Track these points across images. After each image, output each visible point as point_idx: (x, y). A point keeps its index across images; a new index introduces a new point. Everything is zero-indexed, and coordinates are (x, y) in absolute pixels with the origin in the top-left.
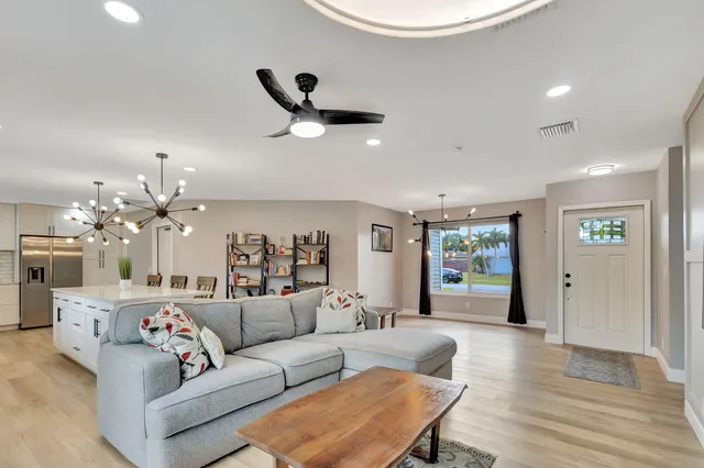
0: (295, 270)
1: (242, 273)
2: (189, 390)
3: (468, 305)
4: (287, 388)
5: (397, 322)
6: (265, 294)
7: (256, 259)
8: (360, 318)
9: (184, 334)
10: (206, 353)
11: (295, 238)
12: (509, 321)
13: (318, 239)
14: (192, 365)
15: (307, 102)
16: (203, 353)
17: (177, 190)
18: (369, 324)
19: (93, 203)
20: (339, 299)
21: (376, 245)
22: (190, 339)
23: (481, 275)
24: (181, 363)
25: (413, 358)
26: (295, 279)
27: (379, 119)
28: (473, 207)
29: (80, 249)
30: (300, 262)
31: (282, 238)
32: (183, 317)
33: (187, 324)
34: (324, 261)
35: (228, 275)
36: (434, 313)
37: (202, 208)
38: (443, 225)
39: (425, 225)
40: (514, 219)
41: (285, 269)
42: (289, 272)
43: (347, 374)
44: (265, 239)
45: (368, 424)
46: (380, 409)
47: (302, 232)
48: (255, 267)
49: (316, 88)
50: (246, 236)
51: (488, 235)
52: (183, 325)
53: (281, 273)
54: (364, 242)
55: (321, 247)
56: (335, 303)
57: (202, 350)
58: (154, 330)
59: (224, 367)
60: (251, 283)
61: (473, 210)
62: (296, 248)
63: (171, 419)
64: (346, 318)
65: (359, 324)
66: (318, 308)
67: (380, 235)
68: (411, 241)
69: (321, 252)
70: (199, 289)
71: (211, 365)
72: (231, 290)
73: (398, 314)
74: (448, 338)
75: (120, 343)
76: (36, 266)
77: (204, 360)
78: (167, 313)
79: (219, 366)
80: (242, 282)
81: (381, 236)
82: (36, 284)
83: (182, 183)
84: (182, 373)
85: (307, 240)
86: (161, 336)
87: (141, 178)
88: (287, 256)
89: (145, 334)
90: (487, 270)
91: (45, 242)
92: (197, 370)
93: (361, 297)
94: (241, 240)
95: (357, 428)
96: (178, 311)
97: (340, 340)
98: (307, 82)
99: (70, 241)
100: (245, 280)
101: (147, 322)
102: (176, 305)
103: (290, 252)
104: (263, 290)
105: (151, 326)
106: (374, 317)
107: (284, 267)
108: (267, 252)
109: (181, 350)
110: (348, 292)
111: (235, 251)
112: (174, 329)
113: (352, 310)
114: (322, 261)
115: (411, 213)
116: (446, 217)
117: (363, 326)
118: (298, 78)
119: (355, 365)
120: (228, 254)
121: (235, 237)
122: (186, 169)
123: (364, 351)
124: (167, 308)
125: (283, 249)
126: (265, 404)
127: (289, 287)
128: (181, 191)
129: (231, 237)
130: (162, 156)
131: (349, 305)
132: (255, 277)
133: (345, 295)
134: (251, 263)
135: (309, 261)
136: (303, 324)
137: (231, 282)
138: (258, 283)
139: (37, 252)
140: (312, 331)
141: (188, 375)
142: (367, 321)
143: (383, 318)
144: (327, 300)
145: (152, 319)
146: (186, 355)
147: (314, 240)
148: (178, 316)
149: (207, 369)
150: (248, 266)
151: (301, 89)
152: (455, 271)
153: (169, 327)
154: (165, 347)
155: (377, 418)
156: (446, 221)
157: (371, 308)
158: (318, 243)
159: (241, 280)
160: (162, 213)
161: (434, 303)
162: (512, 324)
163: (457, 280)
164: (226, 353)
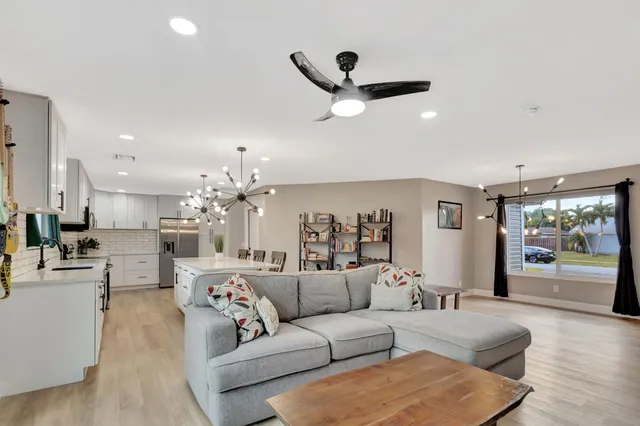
0: (359, 246)
1: (313, 248)
2: (243, 352)
3: (556, 289)
4: (332, 361)
5: (461, 303)
6: (332, 269)
7: (324, 236)
8: (416, 297)
9: (242, 303)
10: (260, 321)
11: (359, 216)
12: (614, 310)
13: (382, 217)
14: (248, 331)
15: (348, 80)
16: (258, 320)
17: (253, 177)
18: (426, 305)
19: (199, 192)
20: (395, 277)
21: (443, 222)
22: (247, 307)
23: (580, 255)
24: (238, 328)
25: (468, 347)
26: (360, 256)
27: (425, 87)
28: (561, 177)
29: (196, 228)
30: (364, 239)
31: (347, 217)
32: (244, 287)
33: (247, 294)
34: (387, 238)
35: (301, 251)
36: (512, 296)
37: (273, 191)
38: (522, 199)
39: (501, 200)
40: (623, 189)
41: (350, 246)
42: (353, 249)
43: (398, 354)
44: (332, 218)
45: (398, 416)
46: (416, 401)
47: (365, 211)
48: (325, 243)
49: (358, 65)
50: (316, 216)
51: (591, 209)
52: (242, 294)
53: (347, 250)
54: (429, 220)
55: (384, 225)
56: (391, 280)
57: (257, 318)
58: (217, 297)
59: (275, 334)
60: (320, 258)
61: (561, 181)
62: (360, 226)
63: (225, 377)
64: (400, 296)
65: (414, 303)
66: (373, 285)
67: (448, 212)
68: (481, 218)
69: (384, 230)
70: (273, 262)
71: (265, 332)
72: (303, 264)
73: (461, 295)
74: (520, 327)
75: (198, 306)
76: (169, 241)
77: (258, 326)
78: (232, 283)
79: (271, 333)
80: (312, 257)
81: (450, 213)
82: (169, 254)
83: (256, 171)
84: (239, 337)
85: (370, 218)
86: (223, 303)
87: (225, 169)
88: (352, 234)
89: (210, 300)
90: (590, 249)
91: (175, 222)
92: (251, 335)
93: (419, 275)
94: (311, 220)
95: (383, 419)
96: (242, 281)
97: (391, 319)
98: (347, 60)
99: (185, 222)
100: (315, 255)
101: (211, 290)
102: (242, 276)
103: (355, 230)
104: (331, 264)
105: (214, 293)
106: (432, 297)
107: (350, 244)
108: (334, 230)
109: (238, 316)
110: (404, 270)
111: (307, 229)
112: (233, 298)
113: (407, 288)
114: (385, 238)
115: (482, 188)
116: (526, 189)
117: (419, 305)
118: (338, 57)
119: (406, 346)
120: (301, 232)
121: (306, 216)
122: (263, 159)
123: (416, 332)
124: (233, 278)
125: (348, 227)
126: (306, 375)
127: (354, 263)
128: (256, 177)
129: (303, 217)
130: (242, 149)
131: (404, 283)
132: (324, 252)
133: (401, 273)
134: (320, 240)
135: (372, 238)
136: (358, 299)
137: (303, 257)
138: (326, 259)
139: (170, 231)
140: (367, 306)
141: (243, 339)
142: (424, 300)
143: (443, 298)
144: (382, 277)
145: (216, 287)
146: (243, 321)
147: (378, 218)
148: (241, 286)
149: (262, 335)
150: (318, 242)
151: (341, 68)
152: (545, 250)
153: (229, 295)
154: (226, 312)
155: (407, 411)
156: (525, 194)
157: (430, 286)
158: (381, 221)
159: (311, 255)
160: (242, 198)
161: (512, 285)
162: (619, 315)
163: (547, 259)
164: (281, 321)
